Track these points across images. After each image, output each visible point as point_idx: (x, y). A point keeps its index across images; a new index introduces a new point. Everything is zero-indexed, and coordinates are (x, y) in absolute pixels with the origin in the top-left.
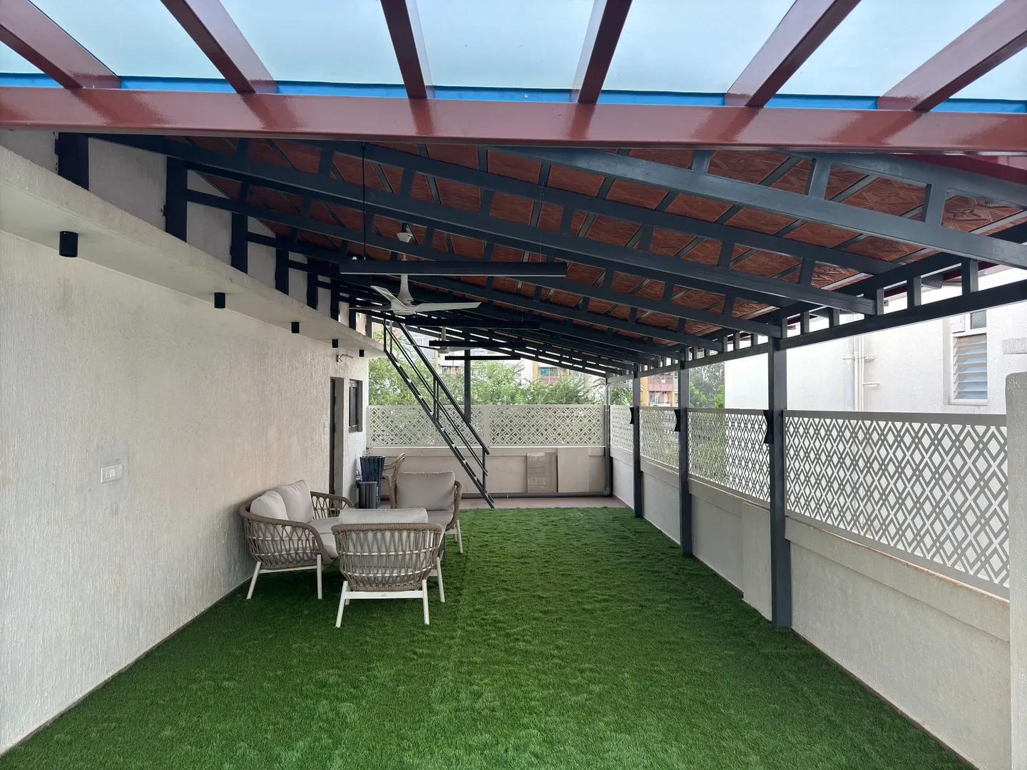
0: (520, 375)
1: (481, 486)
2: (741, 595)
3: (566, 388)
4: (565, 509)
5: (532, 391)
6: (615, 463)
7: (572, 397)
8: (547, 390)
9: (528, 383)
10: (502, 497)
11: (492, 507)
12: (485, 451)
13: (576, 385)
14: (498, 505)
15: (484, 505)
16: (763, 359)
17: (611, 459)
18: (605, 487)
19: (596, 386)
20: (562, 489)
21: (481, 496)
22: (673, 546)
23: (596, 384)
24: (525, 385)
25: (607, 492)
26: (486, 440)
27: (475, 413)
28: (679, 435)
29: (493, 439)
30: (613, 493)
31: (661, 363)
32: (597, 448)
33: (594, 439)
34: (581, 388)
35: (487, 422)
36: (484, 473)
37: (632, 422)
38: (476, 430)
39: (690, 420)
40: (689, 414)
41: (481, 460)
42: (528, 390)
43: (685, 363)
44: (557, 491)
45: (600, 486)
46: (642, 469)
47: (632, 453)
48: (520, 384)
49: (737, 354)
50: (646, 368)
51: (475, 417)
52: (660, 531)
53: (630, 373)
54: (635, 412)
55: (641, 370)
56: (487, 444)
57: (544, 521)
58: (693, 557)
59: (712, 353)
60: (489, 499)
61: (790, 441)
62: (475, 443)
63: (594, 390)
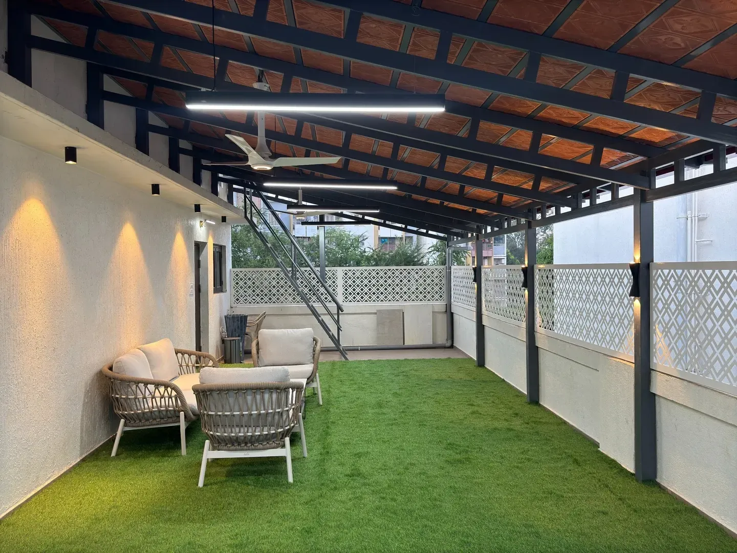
0: (363, 244)
1: (337, 341)
2: (597, 445)
3: (404, 254)
4: (413, 360)
5: (375, 257)
6: (455, 317)
7: (410, 260)
8: (388, 256)
9: (372, 251)
10: (354, 349)
11: (346, 359)
12: (339, 308)
13: (413, 252)
14: (351, 357)
15: (336, 357)
17: (452, 314)
18: (447, 340)
19: (430, 252)
20: (408, 343)
21: (336, 348)
22: (518, 394)
23: (430, 250)
24: (369, 253)
25: (449, 344)
26: (340, 298)
27: (329, 274)
28: (526, 292)
29: (346, 298)
30: (454, 345)
31: (506, 223)
32: (440, 305)
33: (437, 296)
34: (416, 254)
35: (340, 282)
36: (339, 329)
37: (475, 280)
38: (331, 290)
39: (537, 277)
40: (536, 271)
41: (336, 317)
42: (372, 256)
43: (533, 223)
44: (404, 344)
45: (442, 339)
46: (484, 323)
47: (475, 309)
48: (365, 252)
49: (595, 209)
50: (489, 229)
51: (330, 278)
52: (503, 380)
53: (472, 235)
54: (477, 272)
55: (483, 233)
56: (340, 302)
57: (396, 372)
58: (540, 405)
59: (565, 210)
60: (343, 352)
61: (658, 294)
62: (330, 301)
63: (428, 256)
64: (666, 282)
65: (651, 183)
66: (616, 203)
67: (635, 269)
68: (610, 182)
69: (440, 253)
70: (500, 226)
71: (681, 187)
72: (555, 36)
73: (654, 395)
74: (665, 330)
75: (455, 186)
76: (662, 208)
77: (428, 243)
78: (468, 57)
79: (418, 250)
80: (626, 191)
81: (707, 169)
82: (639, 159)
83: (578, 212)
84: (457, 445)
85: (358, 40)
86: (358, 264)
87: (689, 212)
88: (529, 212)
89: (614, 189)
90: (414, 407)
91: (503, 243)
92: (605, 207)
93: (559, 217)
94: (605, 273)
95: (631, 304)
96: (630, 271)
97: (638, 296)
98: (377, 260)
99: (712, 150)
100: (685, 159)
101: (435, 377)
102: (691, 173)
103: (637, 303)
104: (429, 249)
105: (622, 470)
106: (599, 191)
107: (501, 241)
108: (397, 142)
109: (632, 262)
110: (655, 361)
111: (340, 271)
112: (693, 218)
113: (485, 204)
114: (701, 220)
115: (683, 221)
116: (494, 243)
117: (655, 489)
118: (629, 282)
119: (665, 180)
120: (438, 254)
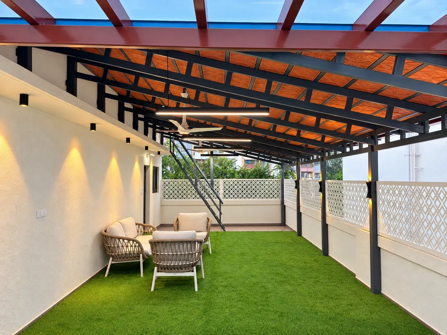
0: (235, 164)
1: (219, 221)
2: (355, 275)
3: (259, 170)
5: (242, 172)
6: (286, 208)
7: (262, 175)
8: (249, 171)
9: (240, 168)
10: (230, 225)
11: (224, 230)
12: (221, 202)
13: (265, 169)
14: (227, 229)
15: (219, 229)
16: (366, 155)
17: (284, 206)
18: (282, 221)
19: (275, 169)
21: (219, 225)
22: (318, 250)
23: (275, 168)
24: (238, 169)
25: (283, 223)
26: (221, 196)
27: (215, 183)
28: (321, 194)
29: (225, 196)
30: (286, 223)
31: (311, 158)
32: (277, 200)
33: (276, 196)
34: (267, 170)
35: (221, 187)
36: (221, 214)
37: (296, 187)
38: (216, 191)
39: (326, 187)
40: (326, 183)
41: (219, 207)
42: (240, 171)
43: (324, 158)
45: (279, 221)
46: (301, 211)
47: (296, 203)
48: (236, 168)
49: (352, 153)
50: (303, 160)
51: (216, 185)
52: (311, 242)
53: (295, 162)
54: (297, 182)
55: (300, 161)
56: (222, 199)
57: (251, 237)
58: (328, 256)
59: (339, 152)
60: (223, 227)
61: (380, 197)
62: (216, 198)
63: (274, 171)
64: (383, 191)
65: (376, 142)
66: (361, 151)
67: (369, 184)
70: (309, 158)
72: (320, 82)
73: (380, 248)
74: (384, 214)
76: (381, 153)
79: (268, 168)
80: (365, 146)
82: (370, 130)
83: (344, 154)
85: (231, 84)
86: (232, 176)
87: (411, 152)
88: (322, 152)
92: (357, 152)
93: (335, 157)
95: (368, 201)
96: (366, 185)
97: (371, 198)
98: (243, 175)
101: (274, 241)
103: (370, 201)
104: (274, 167)
106: (354, 144)
109: (368, 181)
110: (379, 231)
111: (221, 181)
112: (413, 155)
114: (417, 156)
115: (407, 157)
119: (381, 141)
120: (279, 170)
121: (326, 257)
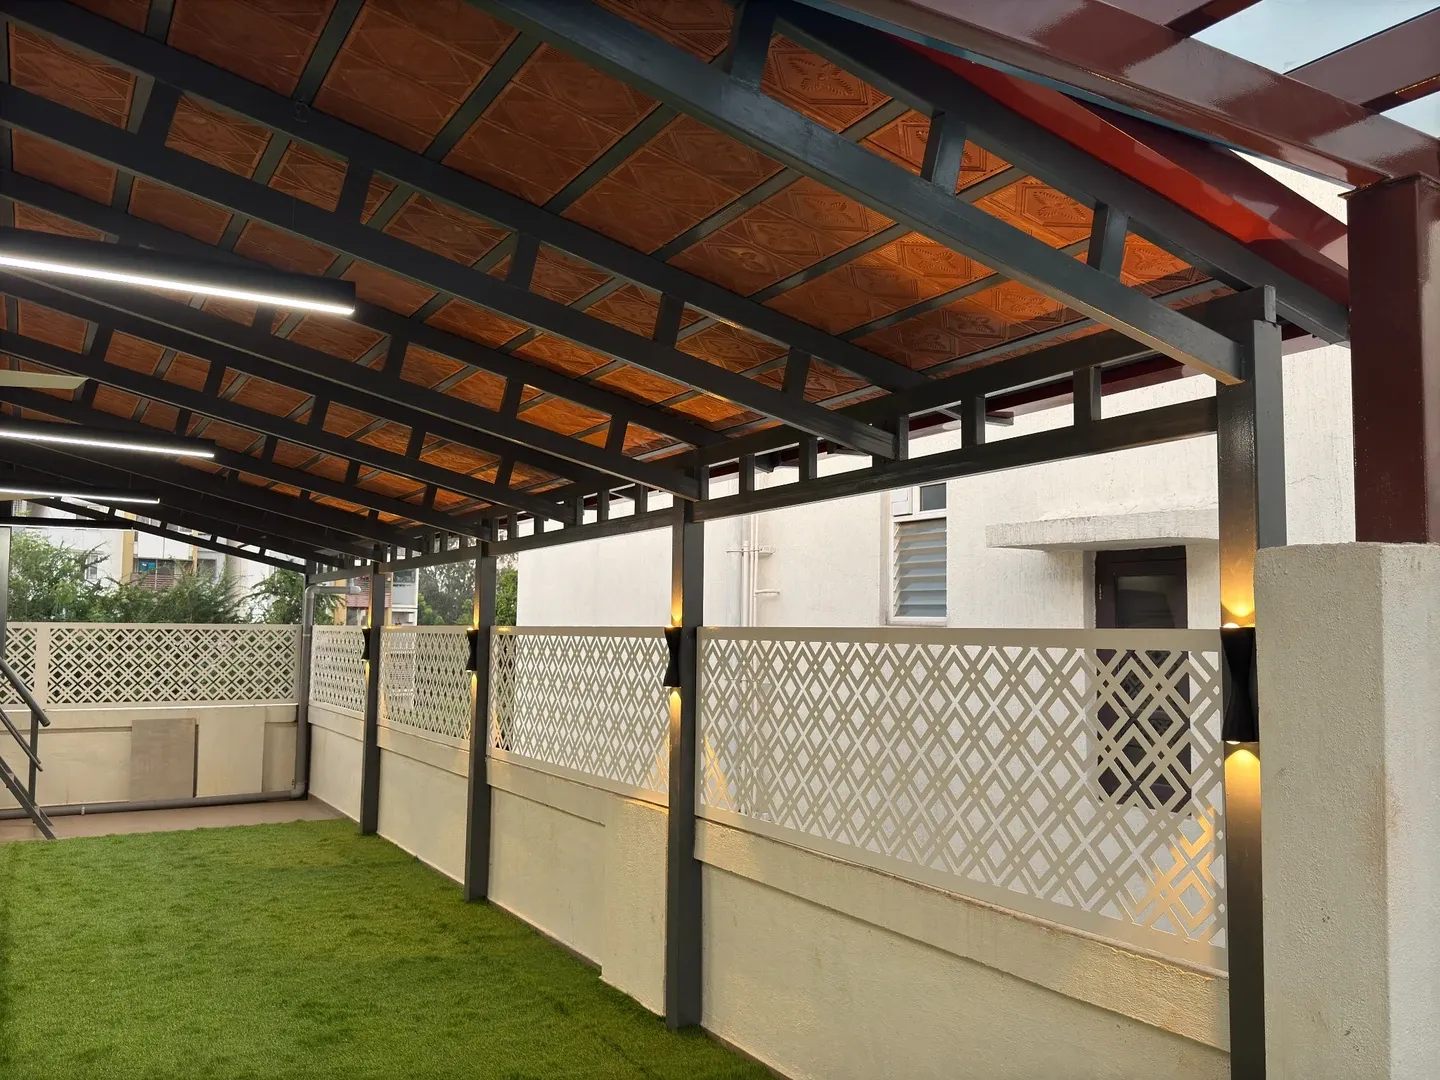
0: (94, 571)
1: (26, 796)
2: (596, 970)
3: (195, 596)
4: (216, 830)
5: (125, 600)
6: (317, 733)
7: (209, 609)
8: (155, 600)
9: (117, 587)
10: (72, 813)
11: (49, 835)
12: (38, 716)
13: (215, 592)
14: (61, 830)
15: (23, 833)
17: (309, 727)
18: (295, 782)
19: (257, 595)
20: (203, 793)
21: (24, 812)
22: (447, 883)
23: (256, 591)
24: (110, 590)
25: (298, 791)
26: (40, 695)
27: (16, 638)
28: (474, 678)
29: (57, 694)
30: (310, 792)
31: (437, 545)
32: (282, 707)
33: (276, 689)
34: (222, 598)
35: (42, 657)
36: (34, 766)
37: (366, 656)
38: (17, 676)
39: (495, 650)
40: (495, 638)
41: (27, 738)
42: (116, 599)
43: (491, 546)
44: (195, 795)
45: (283, 780)
46: (381, 743)
47: (362, 715)
48: (98, 587)
49: (606, 527)
50: (401, 555)
51: (16, 647)
52: (416, 859)
53: (364, 563)
54: (372, 638)
55: (389, 560)
56: (41, 705)
57: (175, 858)
58: (489, 903)
59: (552, 525)
60: (41, 820)
61: (709, 681)
62: (13, 702)
63: (251, 602)
64: (723, 661)
65: (702, 490)
66: (643, 520)
67: (674, 637)
68: (633, 482)
69: (278, 597)
70: (424, 546)
71: (749, 501)
72: (565, 213)
73: (700, 862)
74: (722, 748)
75: (336, 464)
76: (717, 533)
77: (253, 574)
78: (395, 219)
79: (227, 589)
80: (660, 500)
81: (787, 475)
82: (682, 447)
83: (575, 532)
84: (322, 1005)
85: (169, 144)
86: (81, 614)
87: (745, 543)
88: (484, 525)
89: (638, 496)
90: (221, 934)
91: (411, 581)
92: (624, 526)
93: (540, 540)
94: (651, 645)
95: (664, 699)
96: (664, 641)
97: (678, 686)
98: (128, 607)
99: (798, 444)
100: (756, 454)
101: (270, 863)
102: (763, 480)
103: (676, 698)
104: (254, 587)
105: (643, 1013)
106: (613, 498)
107: (409, 578)
108: (221, 361)
109: (670, 626)
110: (702, 801)
111: (43, 632)
112: (752, 553)
113: (398, 503)
114: (764, 557)
115: (735, 557)
116: (395, 580)
117: (700, 1041)
118: (661, 659)
119: (723, 487)
120: (273, 599)
121: (480, 909)
